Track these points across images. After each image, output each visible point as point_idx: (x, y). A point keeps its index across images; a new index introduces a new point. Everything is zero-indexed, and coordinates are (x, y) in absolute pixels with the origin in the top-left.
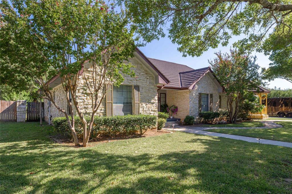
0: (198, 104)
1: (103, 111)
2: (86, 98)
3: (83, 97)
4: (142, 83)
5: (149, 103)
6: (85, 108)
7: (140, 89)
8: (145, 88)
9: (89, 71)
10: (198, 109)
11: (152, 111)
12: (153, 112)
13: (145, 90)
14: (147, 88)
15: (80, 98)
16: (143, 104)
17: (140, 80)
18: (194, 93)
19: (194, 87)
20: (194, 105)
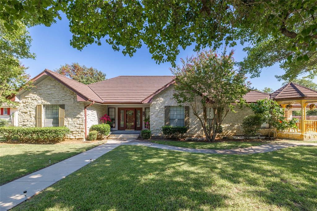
0: (164, 118)
1: (35, 124)
2: (24, 115)
3: (22, 115)
4: (69, 102)
5: (74, 118)
6: (23, 121)
7: (66, 107)
8: (71, 106)
9: (26, 98)
10: (164, 123)
11: (77, 124)
12: (79, 125)
13: (71, 107)
14: (73, 106)
15: (20, 115)
16: (68, 118)
17: (66, 100)
18: (157, 107)
19: (150, 100)
20: (158, 119)
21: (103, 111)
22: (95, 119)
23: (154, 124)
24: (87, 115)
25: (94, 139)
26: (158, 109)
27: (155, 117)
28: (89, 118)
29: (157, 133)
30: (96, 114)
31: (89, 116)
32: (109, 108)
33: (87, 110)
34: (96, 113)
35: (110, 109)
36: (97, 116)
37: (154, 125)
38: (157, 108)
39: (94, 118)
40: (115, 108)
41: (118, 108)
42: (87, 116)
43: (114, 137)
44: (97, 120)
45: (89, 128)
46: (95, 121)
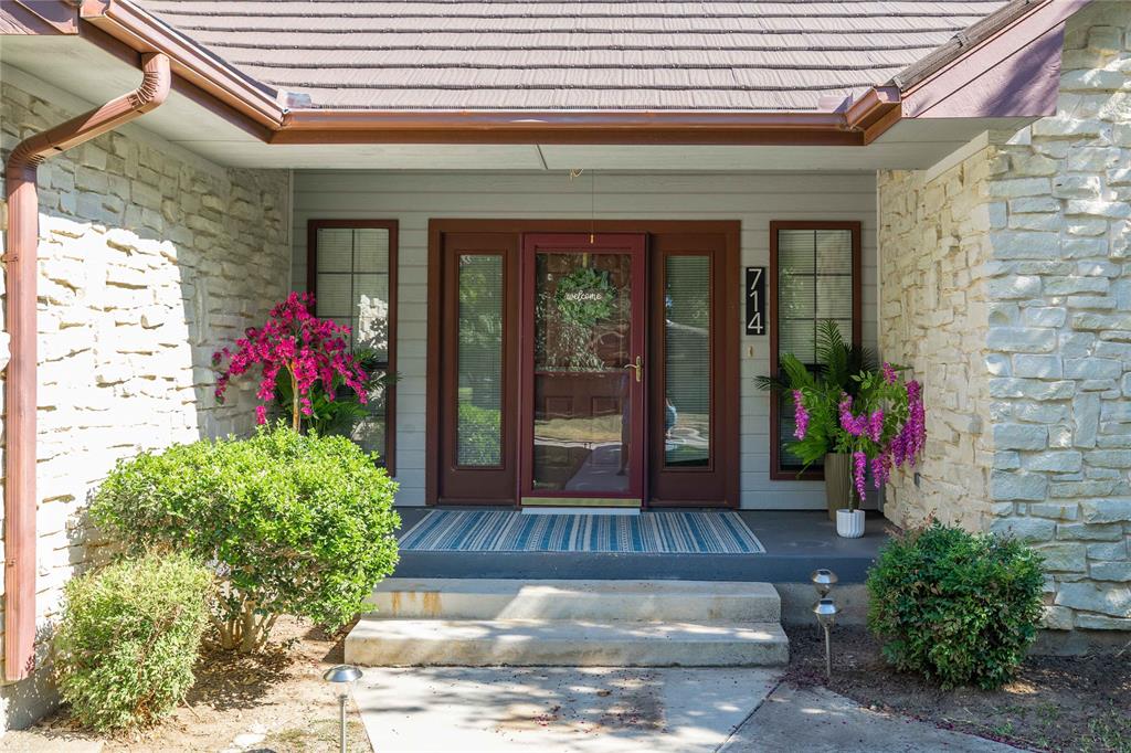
18: (1092, 182)
19: (1025, 72)
20: (1113, 367)
21: (257, 258)
22: (158, 365)
23: (1046, 446)
24: (44, 288)
25: (150, 704)
26: (1110, 219)
27: (1065, 337)
28: (74, 339)
29: (1103, 583)
30: (175, 295)
31: (75, 309)
32: (315, 227)
33: (44, 207)
34: (174, 273)
35: (326, 235)
36: (180, 311)
37: (1045, 461)
38: (1098, 206)
39: (150, 340)
40: (392, 226)
41: (433, 223)
42: (46, 319)
43: (431, 633)
44: (186, 378)
45: (65, 514)
46: (160, 386)
